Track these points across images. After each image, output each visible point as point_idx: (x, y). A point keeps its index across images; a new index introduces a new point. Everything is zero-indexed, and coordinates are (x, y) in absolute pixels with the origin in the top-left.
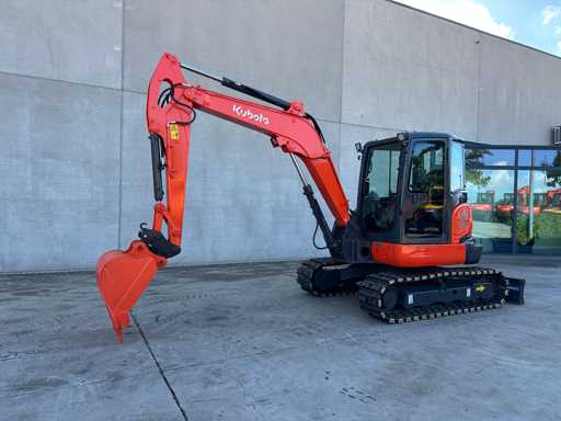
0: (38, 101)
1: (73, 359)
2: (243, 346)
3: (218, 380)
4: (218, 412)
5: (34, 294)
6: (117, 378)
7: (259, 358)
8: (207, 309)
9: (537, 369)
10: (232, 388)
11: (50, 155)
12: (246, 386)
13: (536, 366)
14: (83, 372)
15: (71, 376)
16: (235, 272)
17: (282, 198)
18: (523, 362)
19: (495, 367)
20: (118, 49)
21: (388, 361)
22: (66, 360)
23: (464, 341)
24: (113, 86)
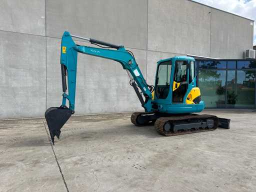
0: (7, 42)
1: (19, 155)
2: (95, 148)
3: (80, 163)
4: (77, 175)
5: (6, 129)
6: (36, 162)
7: (101, 153)
8: (83, 134)
9: (219, 156)
10: (86, 165)
11: (14, 67)
12: (92, 165)
13: (219, 154)
14: (22, 160)
15: (17, 162)
16: (99, 118)
17: (121, 85)
18: (214, 153)
19: (202, 155)
20: (43, 17)
21: (156, 153)
22: (15, 156)
23: (191, 145)
24: (42, 35)
